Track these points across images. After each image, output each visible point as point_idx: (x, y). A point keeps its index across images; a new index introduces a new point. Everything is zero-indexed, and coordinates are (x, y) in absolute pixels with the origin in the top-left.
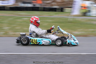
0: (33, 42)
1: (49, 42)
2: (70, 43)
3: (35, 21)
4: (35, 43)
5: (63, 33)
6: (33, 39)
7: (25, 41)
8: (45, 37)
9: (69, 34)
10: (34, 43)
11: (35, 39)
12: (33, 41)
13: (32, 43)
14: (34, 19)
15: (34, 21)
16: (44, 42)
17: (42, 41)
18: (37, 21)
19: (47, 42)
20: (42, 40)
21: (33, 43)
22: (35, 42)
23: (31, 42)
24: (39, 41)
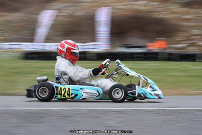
0: (61, 95)
1: (98, 94)
2: (143, 95)
3: (68, 49)
4: (67, 96)
5: (128, 75)
6: (61, 88)
7: (45, 92)
8: (88, 83)
9: (141, 76)
10: (64, 96)
11: (67, 87)
12: (63, 92)
13: (59, 96)
14: (66, 46)
15: (64, 50)
16: (86, 93)
17: (82, 92)
18: (72, 51)
19: (92, 93)
20: (81, 89)
21: (62, 97)
22: (66, 94)
23: (57, 94)
24: (75, 92)
